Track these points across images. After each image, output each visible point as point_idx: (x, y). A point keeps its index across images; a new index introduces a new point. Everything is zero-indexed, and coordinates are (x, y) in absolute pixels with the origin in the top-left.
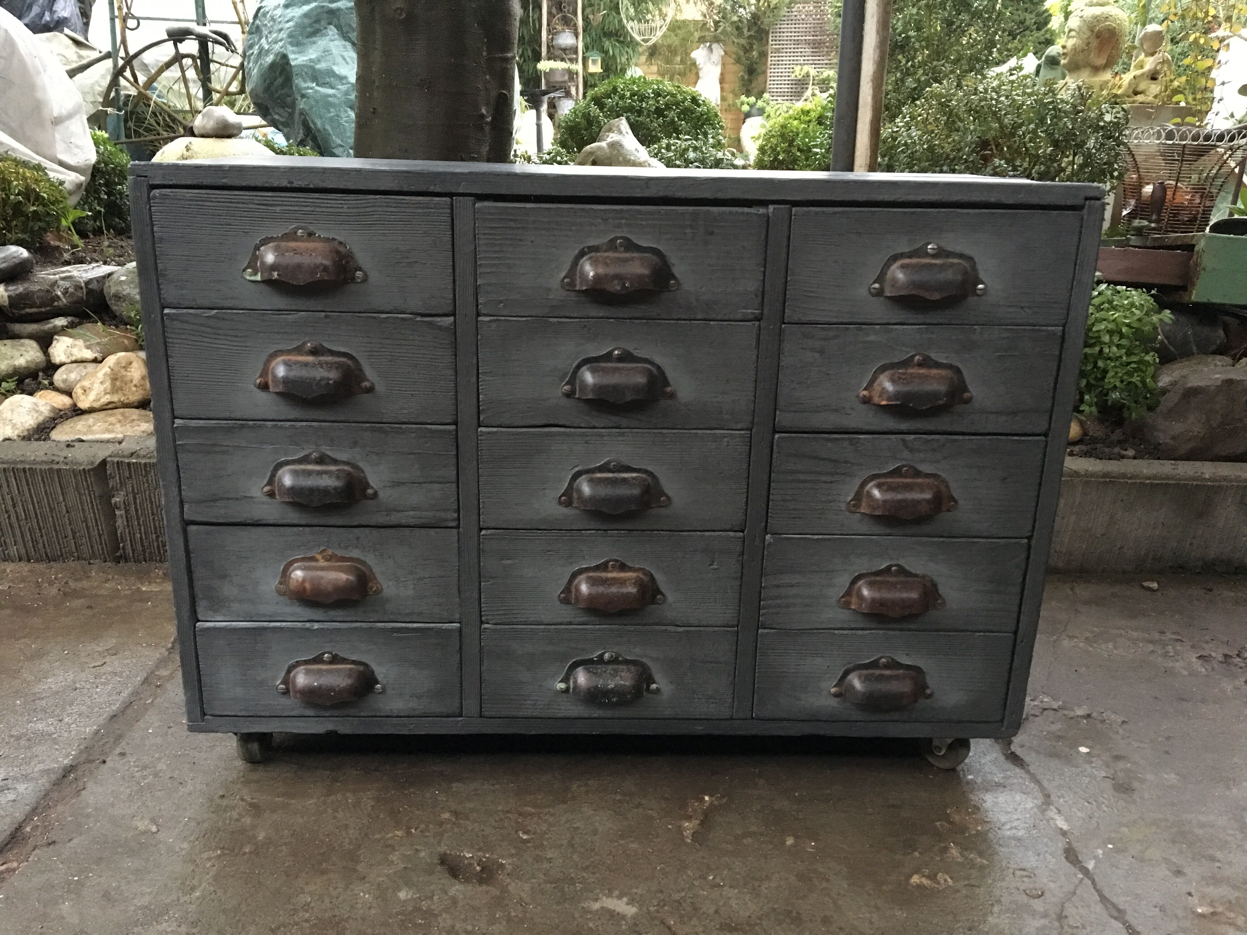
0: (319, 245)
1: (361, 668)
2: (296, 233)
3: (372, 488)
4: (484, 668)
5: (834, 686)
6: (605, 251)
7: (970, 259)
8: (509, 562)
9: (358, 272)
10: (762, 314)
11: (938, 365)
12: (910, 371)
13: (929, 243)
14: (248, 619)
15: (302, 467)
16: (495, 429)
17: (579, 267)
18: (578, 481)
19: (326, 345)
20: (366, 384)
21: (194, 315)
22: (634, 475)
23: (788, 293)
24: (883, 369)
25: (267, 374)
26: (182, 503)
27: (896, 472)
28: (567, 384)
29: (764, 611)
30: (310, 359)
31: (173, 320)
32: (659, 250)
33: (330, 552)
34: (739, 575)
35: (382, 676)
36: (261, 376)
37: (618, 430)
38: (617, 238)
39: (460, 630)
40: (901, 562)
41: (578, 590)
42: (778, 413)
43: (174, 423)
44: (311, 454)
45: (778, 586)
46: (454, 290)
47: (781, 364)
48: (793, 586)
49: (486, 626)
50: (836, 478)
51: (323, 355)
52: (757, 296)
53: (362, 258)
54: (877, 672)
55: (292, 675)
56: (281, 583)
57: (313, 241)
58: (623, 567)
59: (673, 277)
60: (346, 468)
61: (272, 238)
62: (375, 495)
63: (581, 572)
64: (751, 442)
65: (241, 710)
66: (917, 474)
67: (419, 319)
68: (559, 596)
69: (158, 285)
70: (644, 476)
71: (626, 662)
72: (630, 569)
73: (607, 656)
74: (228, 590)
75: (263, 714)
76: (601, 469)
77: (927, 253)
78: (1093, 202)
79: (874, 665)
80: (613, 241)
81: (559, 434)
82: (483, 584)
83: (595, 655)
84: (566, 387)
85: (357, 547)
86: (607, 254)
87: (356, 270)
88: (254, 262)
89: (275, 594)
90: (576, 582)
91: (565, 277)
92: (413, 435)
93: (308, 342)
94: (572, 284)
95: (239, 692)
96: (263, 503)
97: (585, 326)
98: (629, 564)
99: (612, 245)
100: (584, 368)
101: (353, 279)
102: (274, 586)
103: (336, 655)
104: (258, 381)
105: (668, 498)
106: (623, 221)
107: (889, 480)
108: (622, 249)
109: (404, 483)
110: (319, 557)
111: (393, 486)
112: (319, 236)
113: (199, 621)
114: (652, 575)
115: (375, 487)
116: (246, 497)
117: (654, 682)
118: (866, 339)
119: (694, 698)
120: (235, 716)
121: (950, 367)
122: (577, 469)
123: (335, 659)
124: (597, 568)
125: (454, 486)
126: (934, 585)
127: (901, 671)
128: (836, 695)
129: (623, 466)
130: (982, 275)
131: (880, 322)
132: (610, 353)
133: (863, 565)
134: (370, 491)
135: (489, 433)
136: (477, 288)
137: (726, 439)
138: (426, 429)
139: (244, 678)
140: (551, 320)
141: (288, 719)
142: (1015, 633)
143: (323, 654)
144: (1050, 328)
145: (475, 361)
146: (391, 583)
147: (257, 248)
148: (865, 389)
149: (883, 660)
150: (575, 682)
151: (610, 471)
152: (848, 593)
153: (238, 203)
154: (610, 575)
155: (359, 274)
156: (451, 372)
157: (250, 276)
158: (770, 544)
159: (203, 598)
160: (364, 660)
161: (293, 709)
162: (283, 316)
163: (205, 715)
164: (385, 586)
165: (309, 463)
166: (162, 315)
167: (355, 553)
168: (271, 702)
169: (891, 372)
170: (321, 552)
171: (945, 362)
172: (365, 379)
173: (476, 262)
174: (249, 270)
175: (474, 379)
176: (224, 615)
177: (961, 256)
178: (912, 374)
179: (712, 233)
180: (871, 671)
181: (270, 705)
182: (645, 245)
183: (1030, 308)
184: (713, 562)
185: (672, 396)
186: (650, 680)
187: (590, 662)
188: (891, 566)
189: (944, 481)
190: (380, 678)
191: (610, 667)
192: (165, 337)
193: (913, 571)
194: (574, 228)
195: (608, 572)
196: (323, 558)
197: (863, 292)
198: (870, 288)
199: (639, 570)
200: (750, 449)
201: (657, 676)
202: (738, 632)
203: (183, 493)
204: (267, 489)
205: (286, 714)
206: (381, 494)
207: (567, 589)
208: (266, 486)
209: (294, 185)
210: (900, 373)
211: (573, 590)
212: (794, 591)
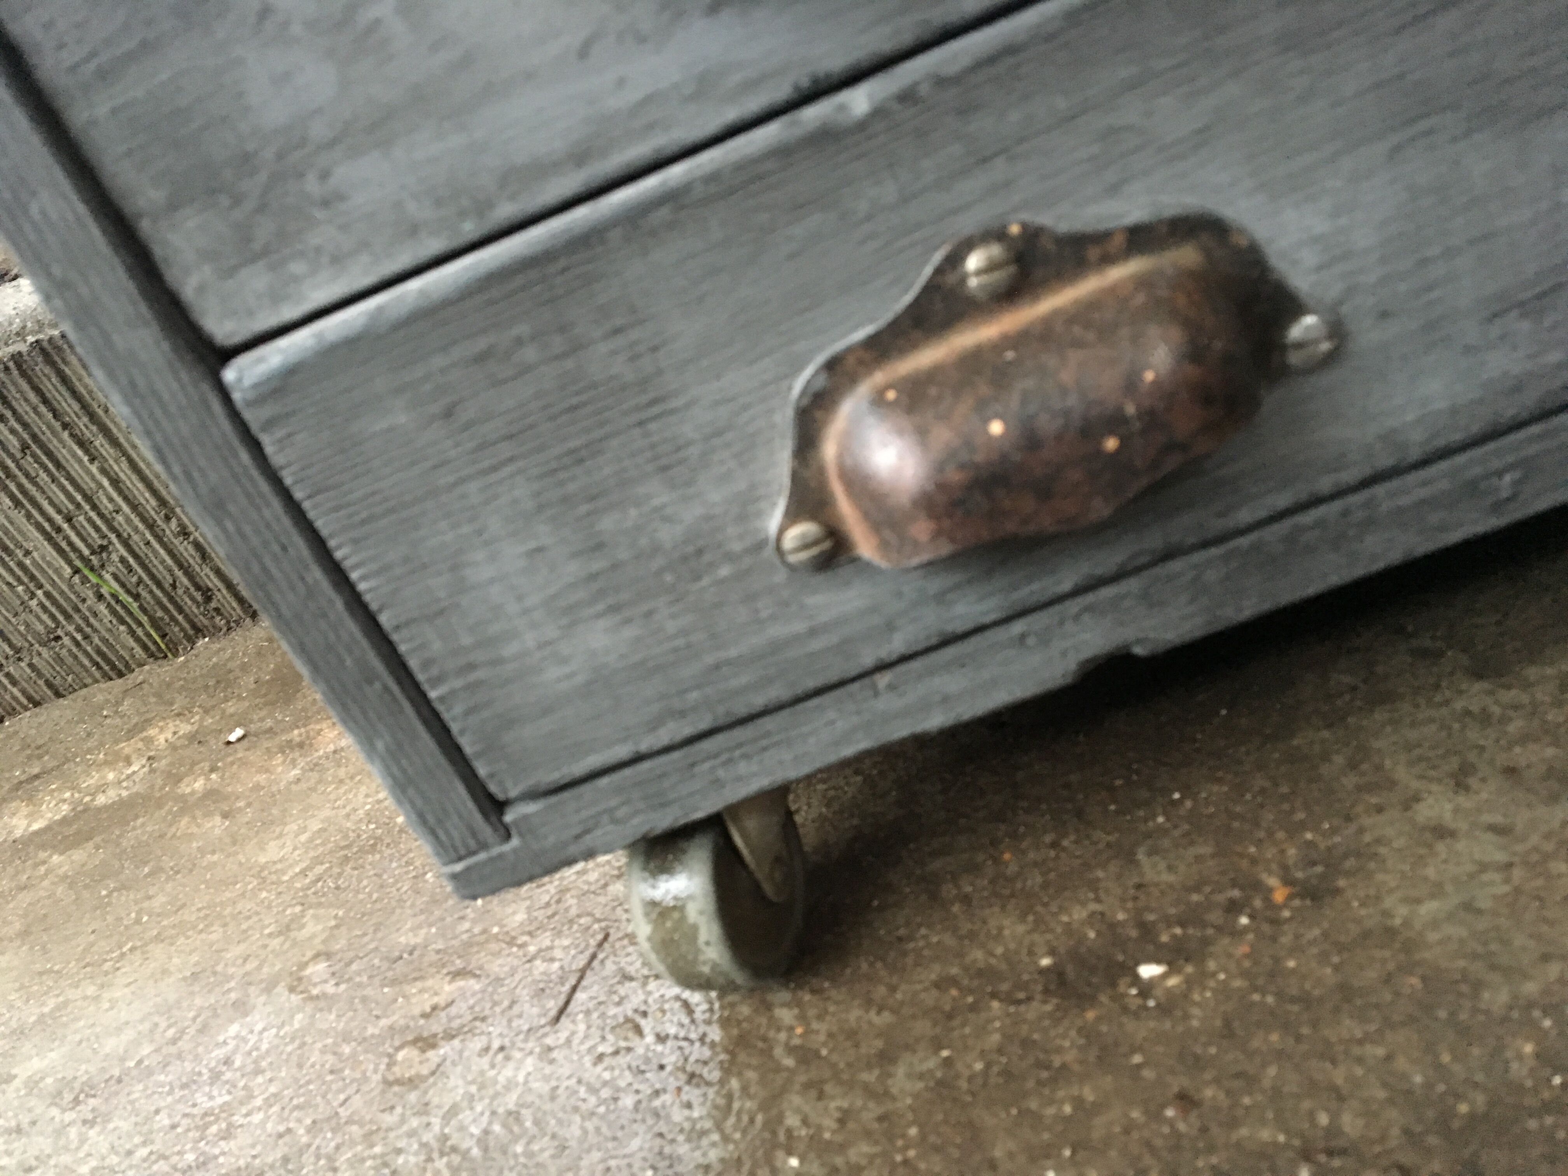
1: (1190, 256)
14: (470, 230)
35: (1309, 257)
55: (826, 454)
65: (654, 725)
75: (759, 701)
103: (1027, 236)
113: (228, 354)
120: (638, 759)
139: (598, 565)
141: (883, 680)
143: (955, 259)
159: (173, 206)
160: (1184, 206)
161: (890, 627)
163: (499, 804)
168: (777, 631)
176: (338, 260)
181: (776, 647)
190: (1299, 273)
205: (868, 660)
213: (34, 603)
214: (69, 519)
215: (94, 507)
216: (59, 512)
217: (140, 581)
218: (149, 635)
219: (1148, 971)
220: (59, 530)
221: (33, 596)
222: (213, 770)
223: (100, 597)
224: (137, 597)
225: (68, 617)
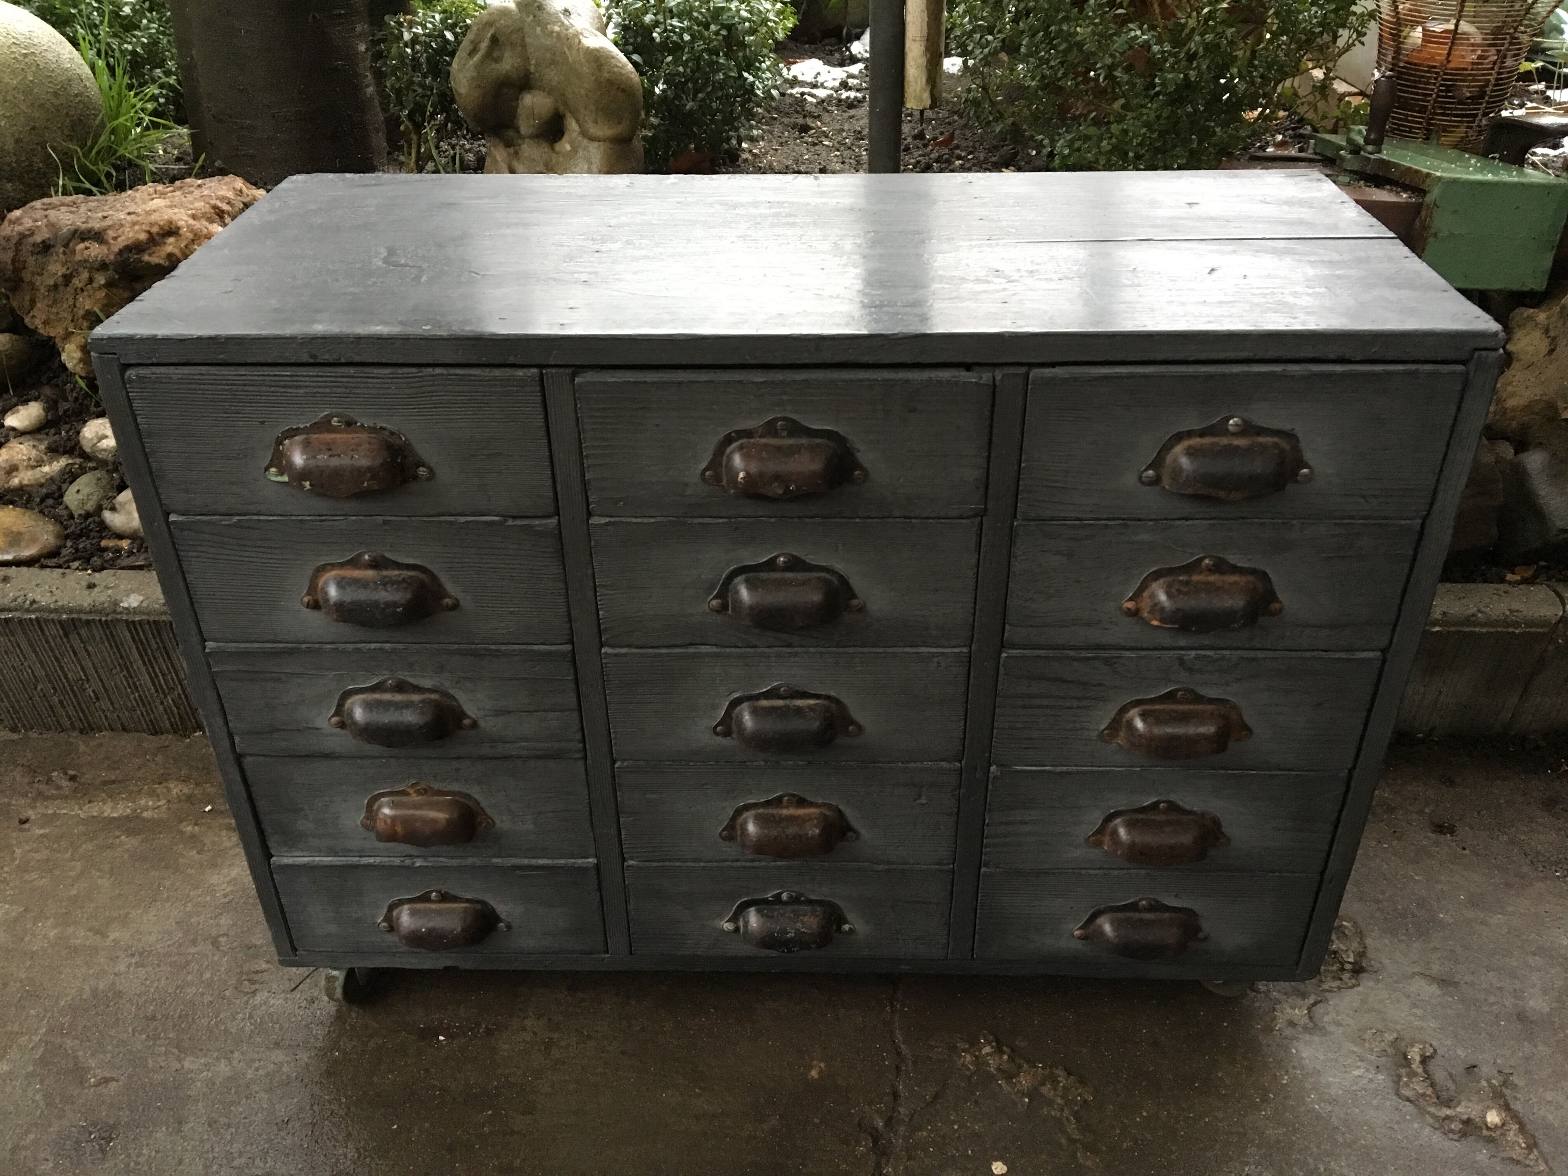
0: (364, 436)
1: (478, 906)
2: (329, 422)
3: (469, 717)
4: (631, 906)
5: (1080, 928)
6: (761, 437)
7: (1290, 436)
8: (654, 796)
9: (421, 469)
10: (986, 509)
11: (1235, 569)
12: (1196, 578)
13: (1232, 417)
14: (334, 854)
15: (377, 696)
16: (624, 651)
17: (724, 458)
18: (738, 709)
19: (388, 555)
20: (448, 601)
21: (209, 523)
22: (812, 702)
23: (1021, 483)
24: (1156, 576)
25: (316, 591)
26: (231, 736)
27: (1170, 697)
28: (715, 597)
29: (988, 849)
30: (370, 573)
31: (182, 530)
32: (837, 433)
33: (423, 785)
34: (956, 810)
35: (505, 914)
36: (308, 594)
37: (789, 650)
38: (776, 420)
39: (597, 867)
40: (1173, 797)
41: (744, 829)
42: (1007, 627)
43: (204, 648)
44: (385, 681)
45: (1006, 823)
46: (555, 488)
47: (1012, 569)
48: (1026, 823)
49: (631, 862)
50: (1085, 703)
51: (387, 569)
52: (978, 488)
53: (425, 450)
54: (1136, 915)
55: (395, 913)
56: (366, 818)
57: (356, 432)
58: (801, 802)
59: (859, 466)
60: (434, 696)
61: (298, 429)
62: (474, 725)
63: (747, 808)
64: (970, 662)
65: (339, 946)
66: (1199, 699)
67: (510, 522)
68: (720, 834)
69: (156, 488)
70: (826, 702)
71: (810, 902)
72: (811, 805)
73: (785, 896)
74: (303, 825)
75: (365, 950)
76: (767, 695)
77: (1227, 430)
78: (1484, 353)
79: (1133, 907)
80: (771, 423)
81: (709, 655)
82: (622, 820)
83: (769, 895)
84: (714, 602)
85: (457, 780)
86: (763, 441)
87: (418, 467)
88: (280, 460)
89: (361, 829)
90: (740, 820)
91: (705, 470)
92: (517, 658)
93: (365, 553)
94: (717, 478)
95: (332, 928)
96: (332, 735)
97: (737, 528)
98: (809, 798)
99: (770, 429)
100: (739, 579)
101: (416, 477)
102: (359, 823)
103: (446, 893)
104: (306, 599)
105: (860, 728)
106: (785, 397)
107: (1157, 707)
108: (785, 433)
109: (509, 712)
110: (411, 791)
111: (496, 715)
112: (362, 425)
113: (273, 856)
114: (840, 811)
115: (474, 716)
116: (309, 728)
117: (846, 922)
118: (1134, 538)
119: (898, 939)
120: (333, 952)
121: (1253, 572)
122: (736, 695)
123: (445, 898)
124: (768, 804)
125: (575, 715)
126: (1216, 823)
127: (1166, 915)
128: (1080, 938)
129: (797, 692)
130: (1308, 456)
131: (1153, 517)
132: (772, 561)
133: (1121, 801)
134: (466, 722)
135: (616, 655)
136: (585, 483)
137: (935, 659)
138: (532, 650)
139: (337, 915)
140: (689, 521)
141: (397, 955)
142: (1322, 873)
143: (430, 892)
144: (1403, 522)
145: (590, 572)
146: (505, 818)
147: (279, 442)
148: (1131, 599)
149: (1144, 902)
150: (746, 923)
151: (780, 697)
152: (1100, 831)
153: (245, 385)
154: (785, 812)
155: (422, 471)
156: (561, 585)
157: (277, 476)
158: (995, 778)
159: (274, 833)
160: (480, 898)
161: (398, 947)
162: (328, 523)
163: (296, 950)
164: (497, 821)
165: (385, 691)
166: (168, 523)
167: (456, 787)
168: (374, 939)
169: (1170, 579)
170: (413, 785)
171: (1245, 566)
172: (447, 595)
173: (581, 453)
174: (273, 470)
175: (590, 593)
176: (302, 851)
177: (1278, 433)
178: (1198, 582)
179: (913, 410)
180: (1128, 914)
181: (373, 942)
182: (816, 427)
183: (1375, 497)
184: (920, 796)
185: (862, 609)
186: (842, 920)
187: (765, 901)
188: (1158, 803)
189: (1234, 707)
190: (503, 916)
191: (790, 908)
192: (176, 550)
193: (1187, 807)
194: (715, 407)
195: (782, 808)
196: (415, 792)
197: (1130, 480)
198: (1140, 478)
199: (824, 805)
200: (969, 670)
201: (850, 917)
202: (953, 871)
203: (230, 724)
204: (335, 720)
205: (394, 951)
206: (482, 723)
207: (731, 826)
208: (333, 716)
209: (317, 361)
210: (1181, 582)
211: (738, 827)
212: (1026, 828)
213: (132, 697)
214: (164, 675)
215: (177, 675)
216: (161, 672)
217: (183, 703)
218: (176, 722)
219: (441, 1038)
220: (157, 676)
221: (133, 693)
222: (196, 824)
223: (162, 703)
224: (178, 708)
225: (144, 705)
